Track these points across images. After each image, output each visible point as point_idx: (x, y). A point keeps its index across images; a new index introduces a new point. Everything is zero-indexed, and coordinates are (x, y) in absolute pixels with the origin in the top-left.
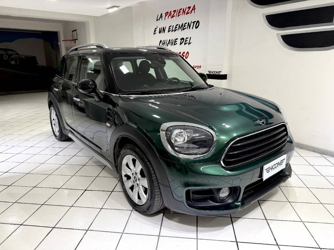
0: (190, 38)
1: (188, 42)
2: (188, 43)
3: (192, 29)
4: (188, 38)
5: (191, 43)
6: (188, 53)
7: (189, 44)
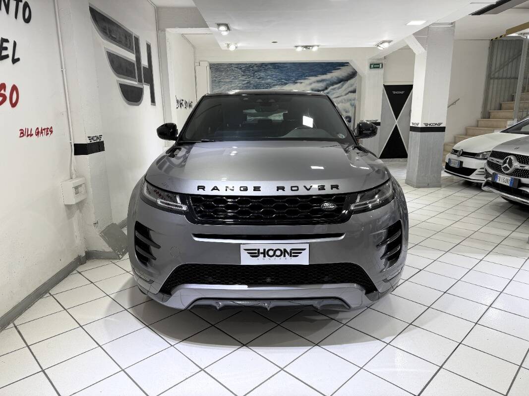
0: (15, 44)
1: (9, 52)
2: (10, 58)
3: (16, 17)
4: (7, 41)
5: (18, 60)
6: (14, 88)
7: (15, 61)
